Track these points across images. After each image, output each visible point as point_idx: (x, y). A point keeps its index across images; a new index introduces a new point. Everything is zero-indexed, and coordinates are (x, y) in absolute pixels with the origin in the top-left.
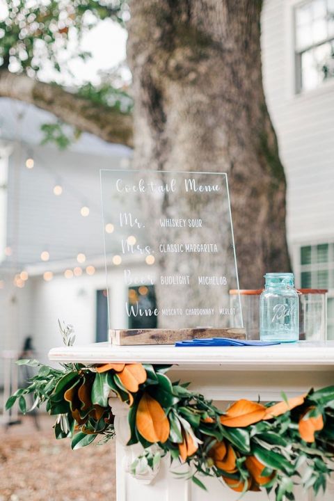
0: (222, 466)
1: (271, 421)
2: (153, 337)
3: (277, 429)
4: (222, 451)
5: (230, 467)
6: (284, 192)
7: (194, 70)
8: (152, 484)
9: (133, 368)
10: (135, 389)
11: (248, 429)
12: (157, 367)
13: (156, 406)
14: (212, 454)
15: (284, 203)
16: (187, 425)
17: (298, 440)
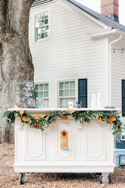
0: (34, 125)
1: (41, 118)
2: (22, 107)
3: (42, 120)
4: (34, 123)
5: (35, 125)
6: (33, 72)
7: (11, 40)
8: (21, 131)
9: (21, 111)
10: (22, 114)
11: (38, 120)
12: (25, 111)
13: (25, 117)
14: (33, 123)
15: (33, 75)
16: (30, 119)
17: (45, 121)
